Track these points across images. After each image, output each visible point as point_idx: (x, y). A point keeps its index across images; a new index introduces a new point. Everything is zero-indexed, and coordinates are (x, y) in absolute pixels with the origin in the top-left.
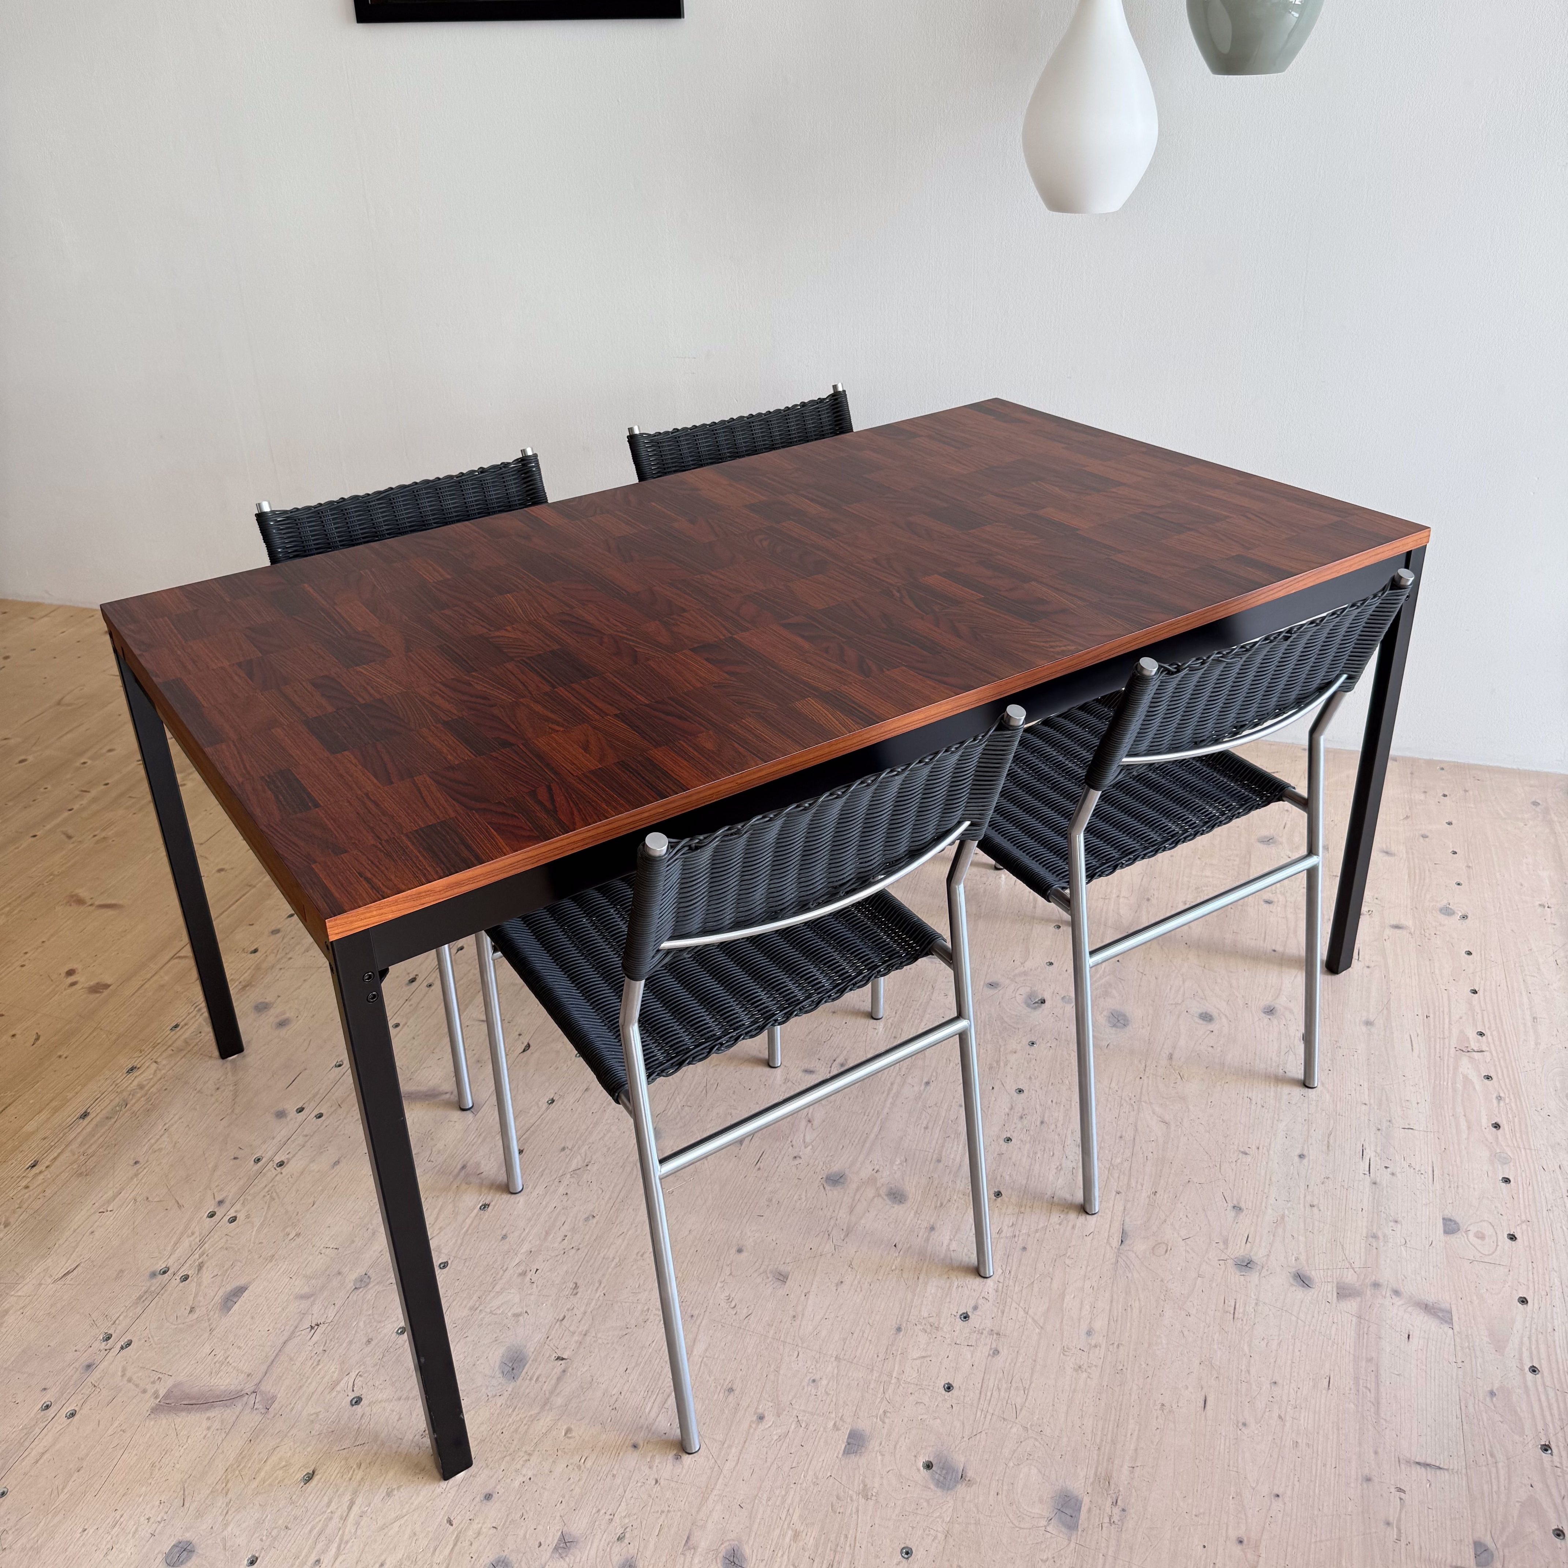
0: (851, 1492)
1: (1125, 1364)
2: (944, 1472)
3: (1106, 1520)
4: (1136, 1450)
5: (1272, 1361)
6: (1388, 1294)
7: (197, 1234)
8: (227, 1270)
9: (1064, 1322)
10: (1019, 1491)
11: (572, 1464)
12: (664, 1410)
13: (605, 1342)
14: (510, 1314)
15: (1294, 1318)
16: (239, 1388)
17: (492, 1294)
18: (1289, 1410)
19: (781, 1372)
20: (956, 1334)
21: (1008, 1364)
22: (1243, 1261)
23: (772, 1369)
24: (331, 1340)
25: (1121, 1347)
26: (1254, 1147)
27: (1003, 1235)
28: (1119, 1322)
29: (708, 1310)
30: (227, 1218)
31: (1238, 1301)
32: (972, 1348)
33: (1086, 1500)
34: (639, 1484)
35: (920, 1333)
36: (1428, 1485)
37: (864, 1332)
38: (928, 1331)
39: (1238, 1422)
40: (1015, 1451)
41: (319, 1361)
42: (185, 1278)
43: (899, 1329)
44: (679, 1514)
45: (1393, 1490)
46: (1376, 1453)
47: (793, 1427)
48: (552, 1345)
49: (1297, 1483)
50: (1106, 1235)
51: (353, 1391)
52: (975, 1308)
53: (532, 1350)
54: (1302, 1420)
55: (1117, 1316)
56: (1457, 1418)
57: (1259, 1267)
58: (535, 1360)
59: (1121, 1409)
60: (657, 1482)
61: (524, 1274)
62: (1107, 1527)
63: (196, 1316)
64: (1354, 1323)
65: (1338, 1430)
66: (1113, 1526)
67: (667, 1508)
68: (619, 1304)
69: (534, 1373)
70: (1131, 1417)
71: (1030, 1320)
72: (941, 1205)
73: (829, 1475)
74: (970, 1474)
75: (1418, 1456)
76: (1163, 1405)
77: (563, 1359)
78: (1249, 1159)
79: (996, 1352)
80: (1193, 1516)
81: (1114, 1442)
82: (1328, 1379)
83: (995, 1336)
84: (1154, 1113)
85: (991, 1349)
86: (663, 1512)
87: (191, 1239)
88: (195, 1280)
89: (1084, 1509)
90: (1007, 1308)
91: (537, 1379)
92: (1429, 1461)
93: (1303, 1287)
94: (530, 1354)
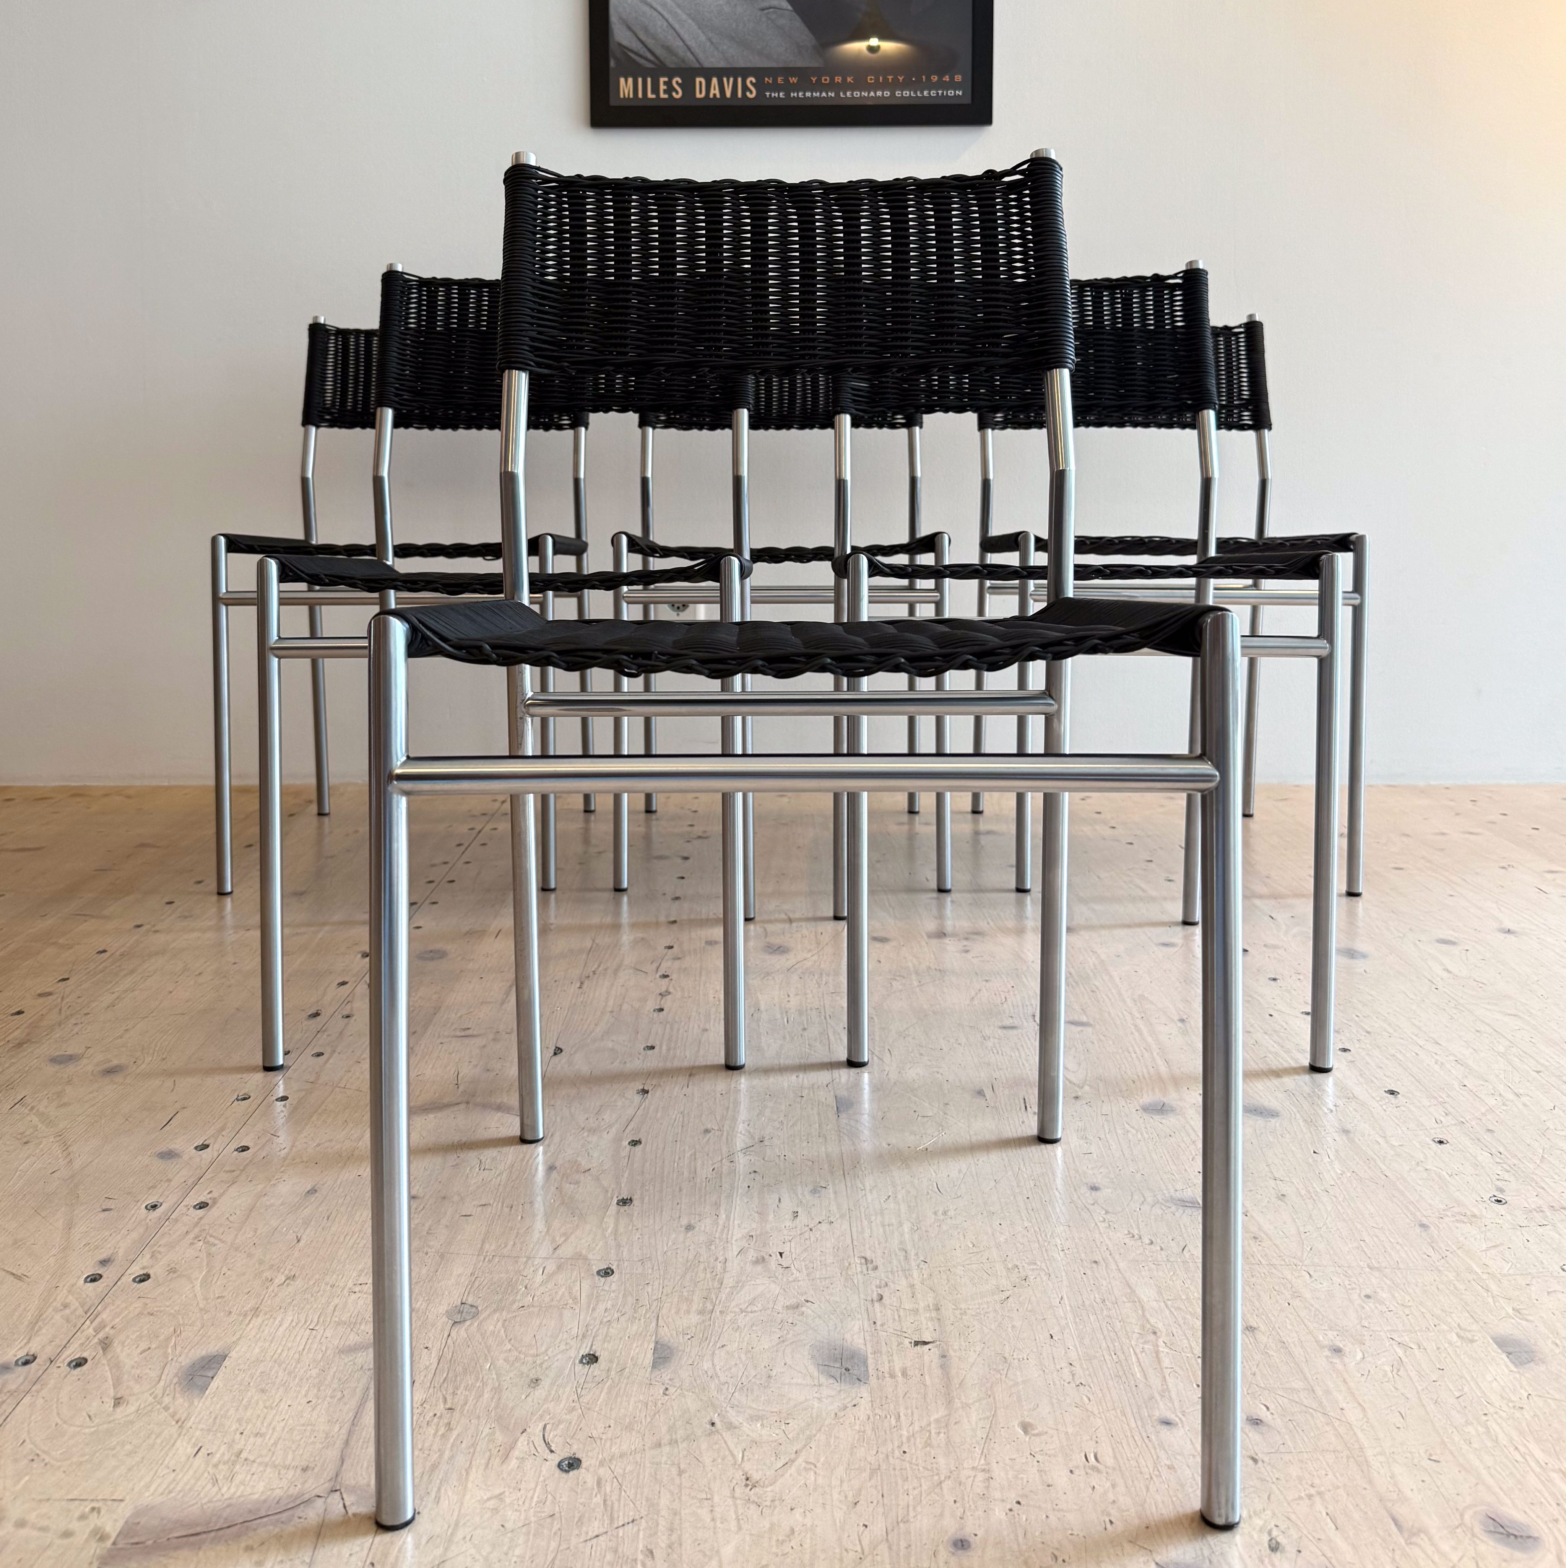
7: (75, 1304)
8: (168, 1339)
11: (1077, 1467)
13: (981, 1312)
14: (778, 1308)
16: (293, 1491)
17: (725, 1291)
24: (454, 1394)
30: (128, 1279)
41: (449, 1424)
42: (80, 1363)
44: (1340, 1492)
47: (1399, 1351)
48: (890, 1331)
51: (552, 1451)
53: (861, 1342)
58: (877, 1354)
61: (761, 1261)
63: (132, 1409)
68: (960, 1268)
69: (891, 1367)
73: (1524, 1394)
77: (925, 1343)
86: (1310, 1495)
87: (67, 1311)
88: (105, 1362)
91: (904, 1374)
94: (863, 1347)
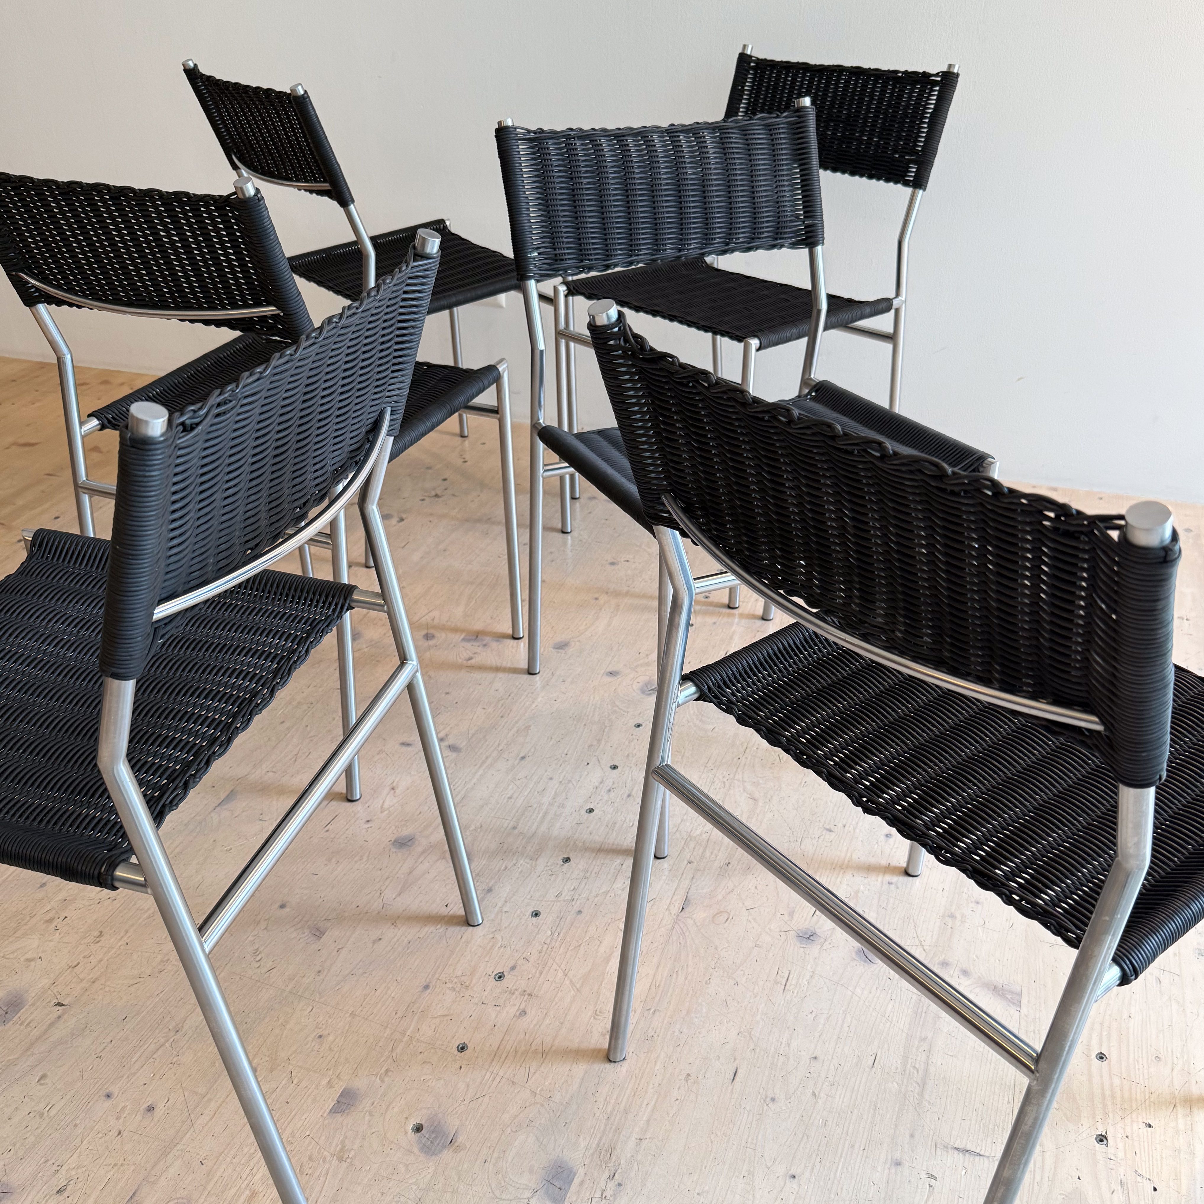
0: (325, 1153)
1: (658, 1031)
2: (433, 1136)
3: (598, 1194)
4: (648, 1121)
5: (817, 1035)
6: (956, 974)
9: (603, 985)
10: (510, 1160)
11: (35, 1111)
12: (152, 1060)
13: (112, 990)
14: (22, 959)
15: (850, 993)
17: (11, 939)
18: (824, 1086)
19: (288, 1027)
20: (486, 993)
21: (532, 1026)
22: (806, 933)
23: (279, 1023)
25: (657, 1013)
26: (840, 825)
27: (562, 898)
28: (661, 988)
29: (231, 963)
31: (792, 972)
32: (498, 1008)
33: (581, 1172)
34: (100, 1135)
35: (448, 991)
36: (963, 1173)
37: (389, 988)
38: (457, 989)
39: (766, 1097)
40: (516, 1117)
43: (427, 987)
44: (133, 1168)
45: (923, 1176)
46: (912, 1136)
47: (284, 1082)
48: (55, 991)
49: (817, 1164)
50: (668, 901)
52: (513, 968)
53: (33, 995)
54: (837, 1097)
55: (661, 981)
56: (1008, 1103)
57: (822, 940)
58: (33, 1005)
59: (642, 1077)
60: (120, 1133)
61: (50, 921)
62: (597, 1202)
64: (913, 1000)
65: (875, 1110)
66: (604, 1201)
67: (122, 1161)
68: (139, 953)
69: (26, 1019)
70: (651, 1086)
71: (568, 982)
72: (506, 868)
73: (308, 1133)
74: (461, 1139)
75: (958, 1142)
76: (689, 1075)
77: (63, 1005)
78: (833, 836)
79: (524, 1013)
80: (695, 1195)
81: (626, 1112)
82: (874, 1056)
83: (526, 996)
84: (744, 791)
85: (518, 1010)
86: (115, 1165)
89: (576, 1181)
90: (547, 969)
91: (28, 1024)
92: (969, 1147)
93: (865, 961)
94: (30, 998)
